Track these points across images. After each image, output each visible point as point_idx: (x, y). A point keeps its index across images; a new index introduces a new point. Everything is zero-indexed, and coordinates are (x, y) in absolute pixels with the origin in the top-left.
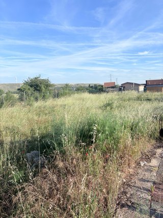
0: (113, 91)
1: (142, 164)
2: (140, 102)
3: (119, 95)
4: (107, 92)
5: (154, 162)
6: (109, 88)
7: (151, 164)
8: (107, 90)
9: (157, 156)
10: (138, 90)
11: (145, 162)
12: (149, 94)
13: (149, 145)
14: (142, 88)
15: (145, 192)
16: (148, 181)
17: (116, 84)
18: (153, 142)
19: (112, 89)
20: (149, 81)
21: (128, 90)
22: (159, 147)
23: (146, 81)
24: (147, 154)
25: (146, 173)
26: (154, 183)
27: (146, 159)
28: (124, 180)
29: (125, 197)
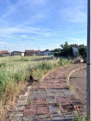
0: (6, 56)
1: (20, 97)
2: (22, 62)
3: (10, 58)
4: (3, 57)
5: (27, 94)
6: (4, 54)
7: (25, 96)
8: (3, 55)
9: (28, 90)
10: (21, 55)
11: (22, 95)
12: (27, 58)
13: (24, 85)
14: (23, 54)
15: (20, 112)
16: (22, 106)
17: (8, 52)
18: (27, 83)
19: (6, 55)
20: (27, 51)
21: (15, 55)
22: (29, 85)
23: (25, 51)
24: (23, 90)
25: (22, 101)
26: (26, 106)
27: (22, 93)
28: (9, 110)
29: (8, 120)
